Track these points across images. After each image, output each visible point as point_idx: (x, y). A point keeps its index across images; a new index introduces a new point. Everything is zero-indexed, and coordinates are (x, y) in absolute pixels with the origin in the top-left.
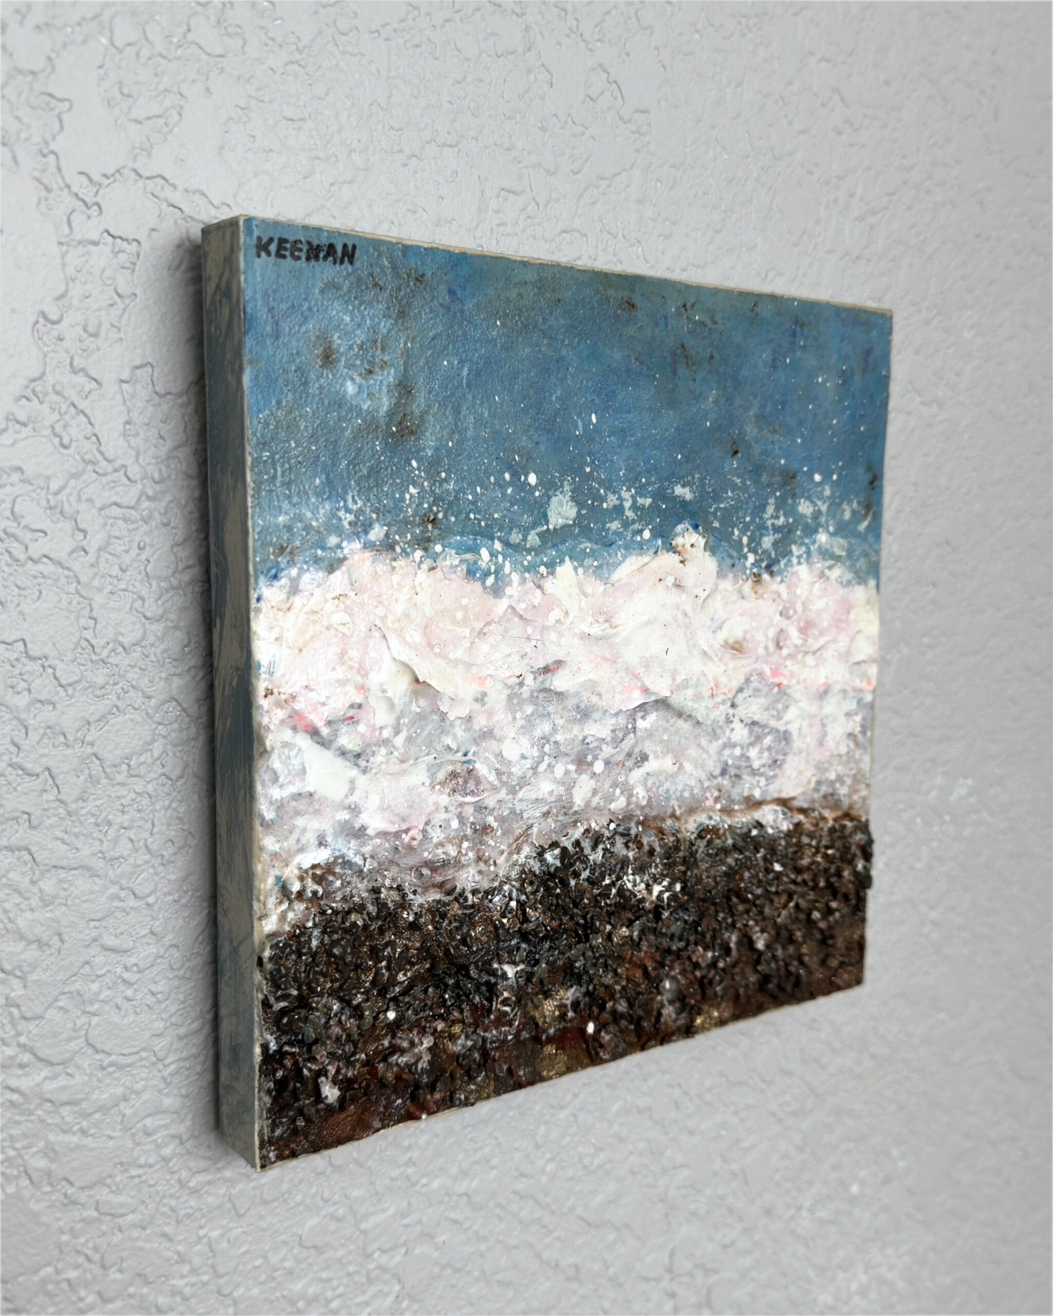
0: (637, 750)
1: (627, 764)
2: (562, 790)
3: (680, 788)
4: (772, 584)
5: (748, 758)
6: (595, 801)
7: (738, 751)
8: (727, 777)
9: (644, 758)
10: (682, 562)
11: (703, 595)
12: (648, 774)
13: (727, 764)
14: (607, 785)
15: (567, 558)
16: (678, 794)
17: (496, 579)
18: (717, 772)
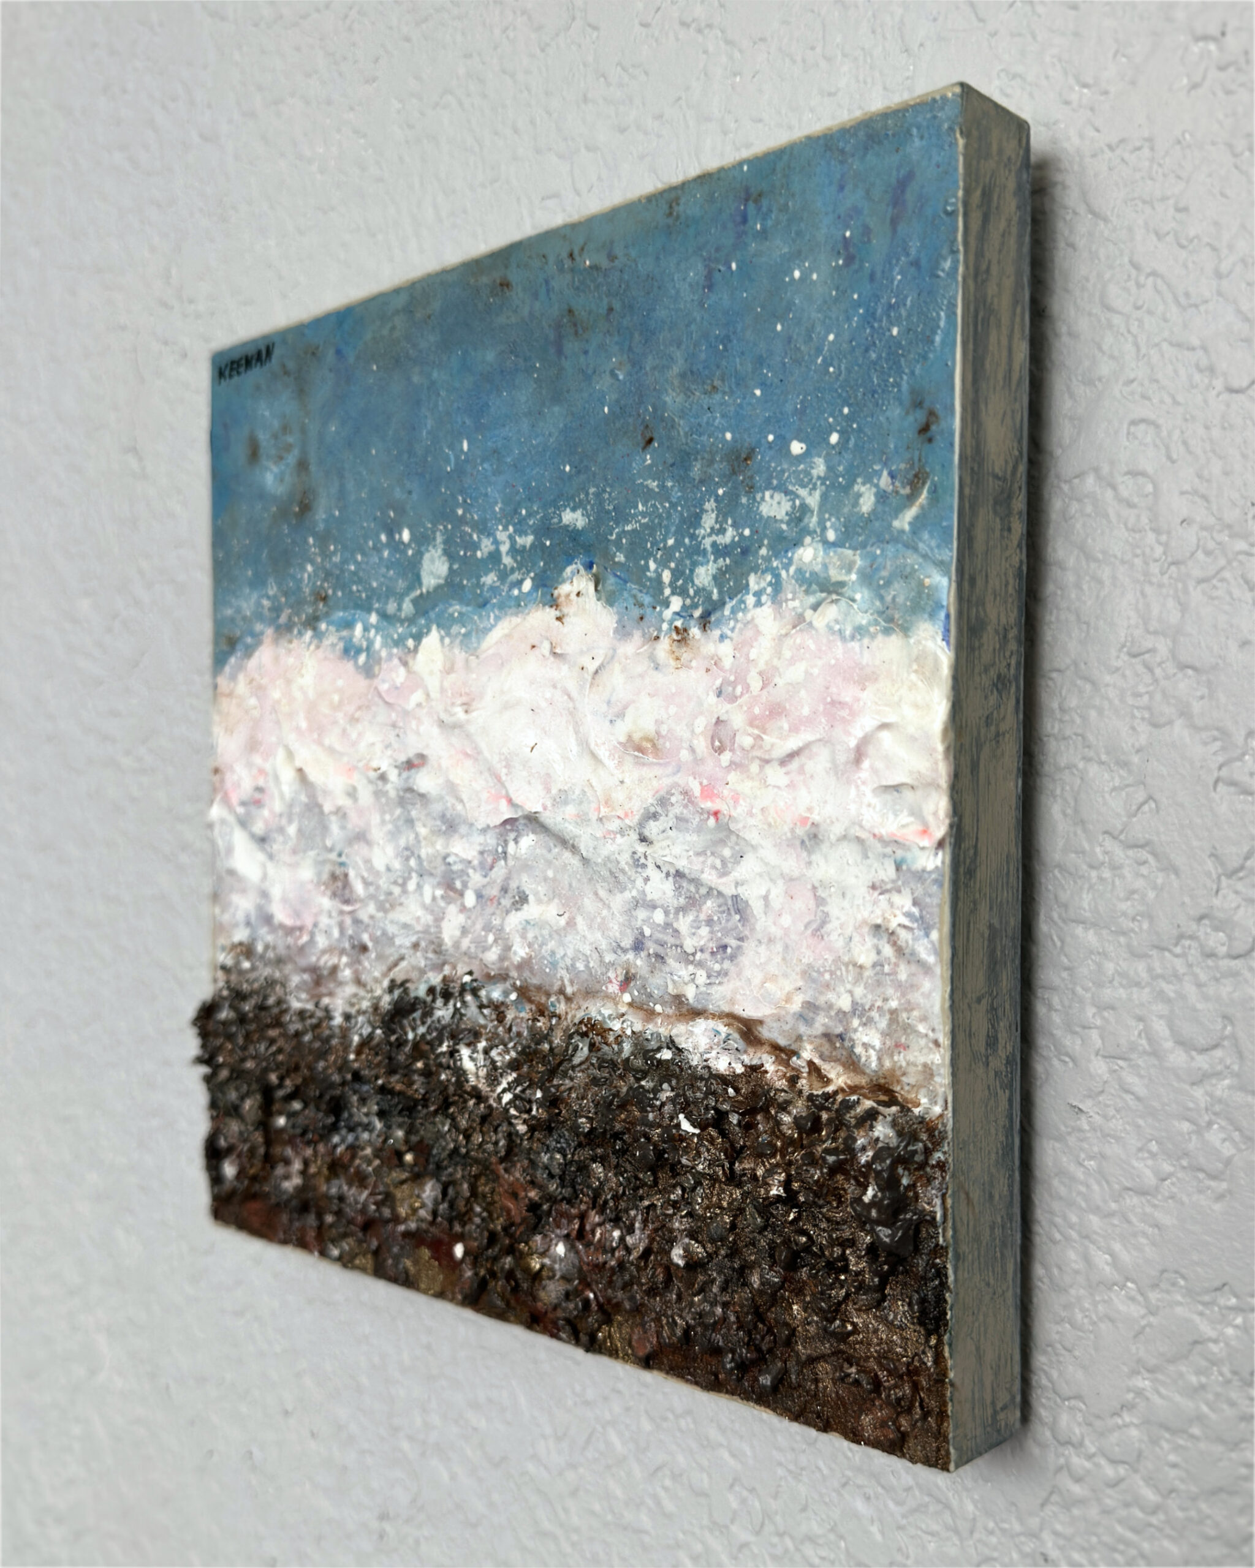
0: (513, 886)
1: (503, 901)
2: (430, 919)
3: (570, 953)
4: (706, 643)
5: (676, 931)
6: (465, 943)
7: (659, 917)
8: (643, 954)
9: (522, 899)
10: (559, 619)
11: (592, 667)
12: (528, 922)
13: (642, 934)
14: (479, 926)
15: (434, 628)
16: (569, 962)
17: (368, 656)
18: (627, 942)
